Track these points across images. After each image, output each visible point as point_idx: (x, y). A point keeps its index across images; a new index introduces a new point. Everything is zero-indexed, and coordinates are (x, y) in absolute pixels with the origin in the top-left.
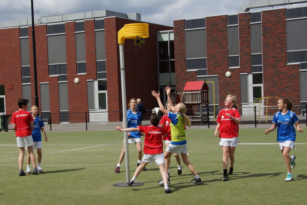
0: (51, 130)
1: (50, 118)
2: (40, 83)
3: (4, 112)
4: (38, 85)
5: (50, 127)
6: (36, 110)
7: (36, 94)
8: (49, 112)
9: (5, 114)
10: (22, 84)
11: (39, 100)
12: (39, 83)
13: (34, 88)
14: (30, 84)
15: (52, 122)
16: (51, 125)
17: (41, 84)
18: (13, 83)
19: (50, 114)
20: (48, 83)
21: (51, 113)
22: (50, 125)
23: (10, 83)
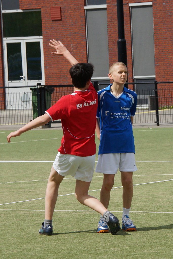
0: (158, 125)
1: (156, 92)
2: (131, 5)
3: (40, 78)
4: (125, 9)
5: (155, 116)
6: (124, 74)
7: (122, 33)
8: (153, 79)
9: (43, 82)
10: (86, 8)
11: (128, 47)
12: (127, 4)
13: (116, 16)
14: (105, 6)
15: (160, 104)
16: (157, 113)
17: (133, 7)
18: (61, 6)
19: (156, 84)
20: (151, 3)
21: (158, 80)
22: (155, 111)
23: (56, 4)
